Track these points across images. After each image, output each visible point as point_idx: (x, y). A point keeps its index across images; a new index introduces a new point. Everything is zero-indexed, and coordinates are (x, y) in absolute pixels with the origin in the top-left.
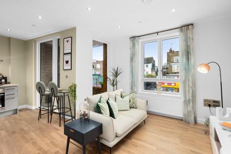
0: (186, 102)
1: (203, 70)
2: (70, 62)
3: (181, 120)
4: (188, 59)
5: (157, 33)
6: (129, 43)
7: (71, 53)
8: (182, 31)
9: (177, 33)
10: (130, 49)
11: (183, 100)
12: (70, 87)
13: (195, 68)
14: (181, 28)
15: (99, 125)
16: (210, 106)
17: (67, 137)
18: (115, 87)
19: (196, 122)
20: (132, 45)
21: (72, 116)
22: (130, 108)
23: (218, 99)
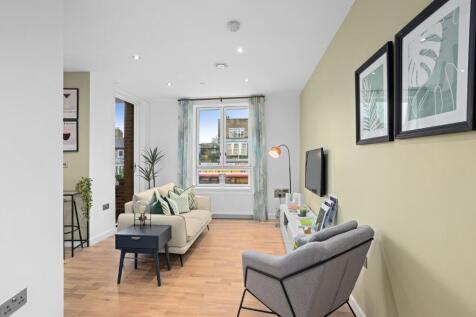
0: (257, 195)
1: (274, 154)
2: (73, 136)
3: (251, 218)
4: (259, 140)
5: (221, 99)
6: (177, 109)
7: (76, 120)
8: (252, 103)
9: (246, 103)
10: (179, 117)
11: (253, 192)
12: (80, 184)
13: (266, 152)
14: (251, 98)
15: (165, 229)
16: (280, 196)
17: (119, 251)
18: (152, 181)
19: (267, 218)
20: (182, 112)
21: (81, 240)
22: (191, 209)
23: (287, 187)
